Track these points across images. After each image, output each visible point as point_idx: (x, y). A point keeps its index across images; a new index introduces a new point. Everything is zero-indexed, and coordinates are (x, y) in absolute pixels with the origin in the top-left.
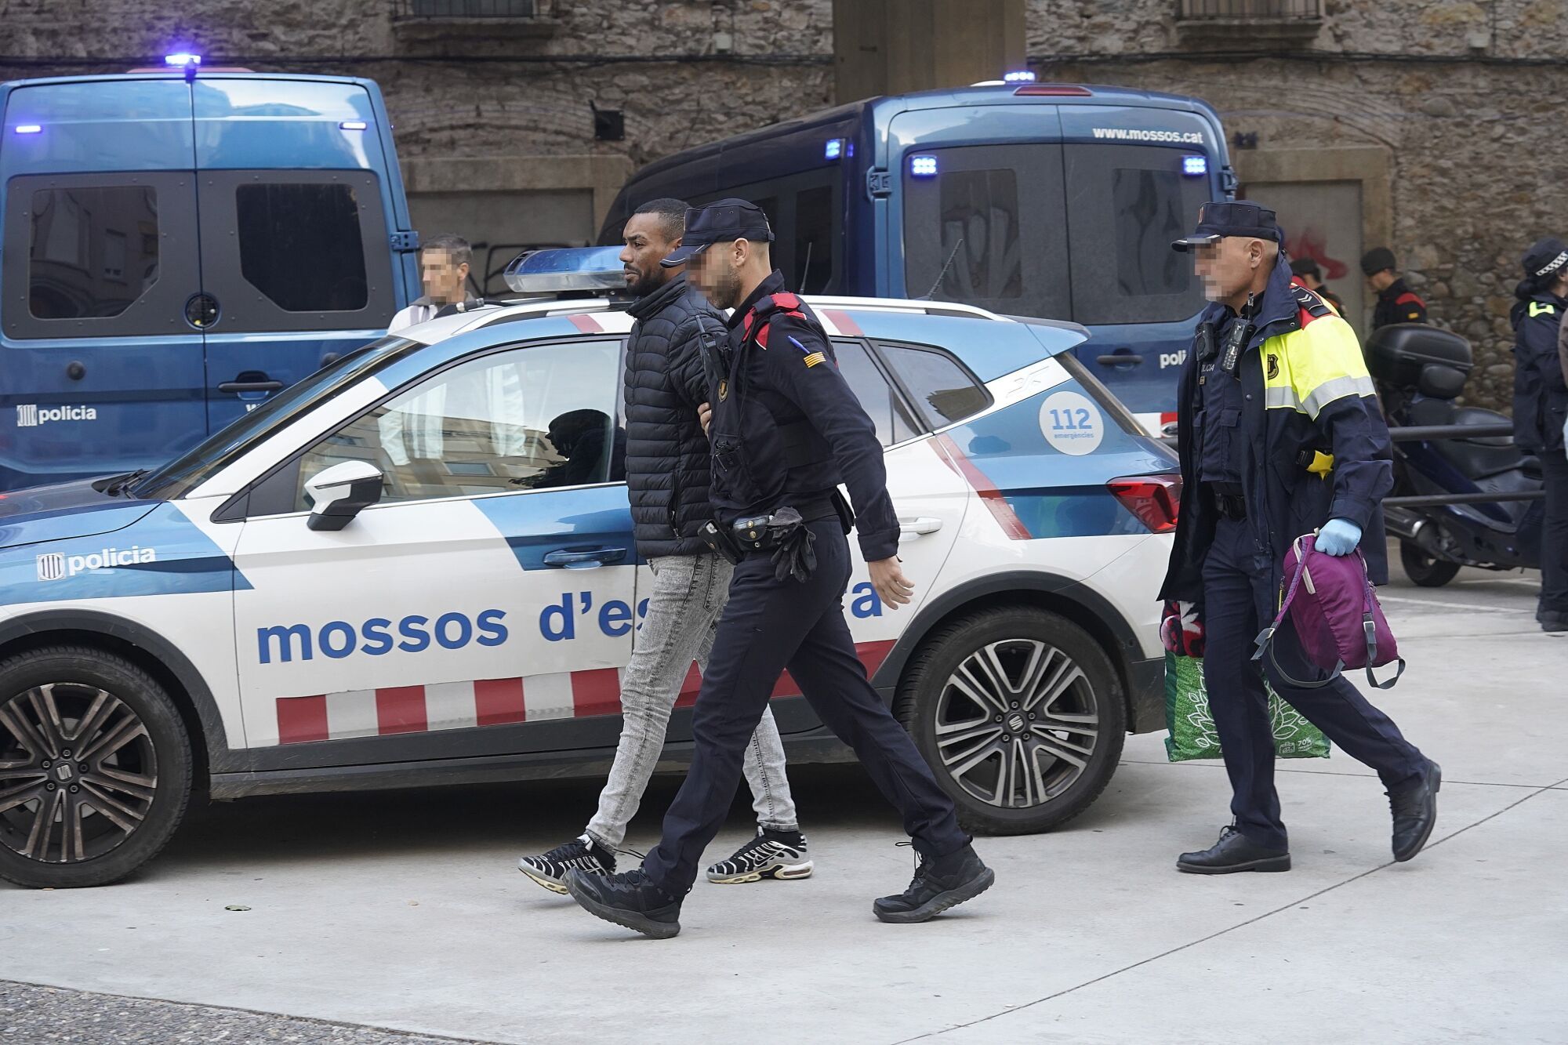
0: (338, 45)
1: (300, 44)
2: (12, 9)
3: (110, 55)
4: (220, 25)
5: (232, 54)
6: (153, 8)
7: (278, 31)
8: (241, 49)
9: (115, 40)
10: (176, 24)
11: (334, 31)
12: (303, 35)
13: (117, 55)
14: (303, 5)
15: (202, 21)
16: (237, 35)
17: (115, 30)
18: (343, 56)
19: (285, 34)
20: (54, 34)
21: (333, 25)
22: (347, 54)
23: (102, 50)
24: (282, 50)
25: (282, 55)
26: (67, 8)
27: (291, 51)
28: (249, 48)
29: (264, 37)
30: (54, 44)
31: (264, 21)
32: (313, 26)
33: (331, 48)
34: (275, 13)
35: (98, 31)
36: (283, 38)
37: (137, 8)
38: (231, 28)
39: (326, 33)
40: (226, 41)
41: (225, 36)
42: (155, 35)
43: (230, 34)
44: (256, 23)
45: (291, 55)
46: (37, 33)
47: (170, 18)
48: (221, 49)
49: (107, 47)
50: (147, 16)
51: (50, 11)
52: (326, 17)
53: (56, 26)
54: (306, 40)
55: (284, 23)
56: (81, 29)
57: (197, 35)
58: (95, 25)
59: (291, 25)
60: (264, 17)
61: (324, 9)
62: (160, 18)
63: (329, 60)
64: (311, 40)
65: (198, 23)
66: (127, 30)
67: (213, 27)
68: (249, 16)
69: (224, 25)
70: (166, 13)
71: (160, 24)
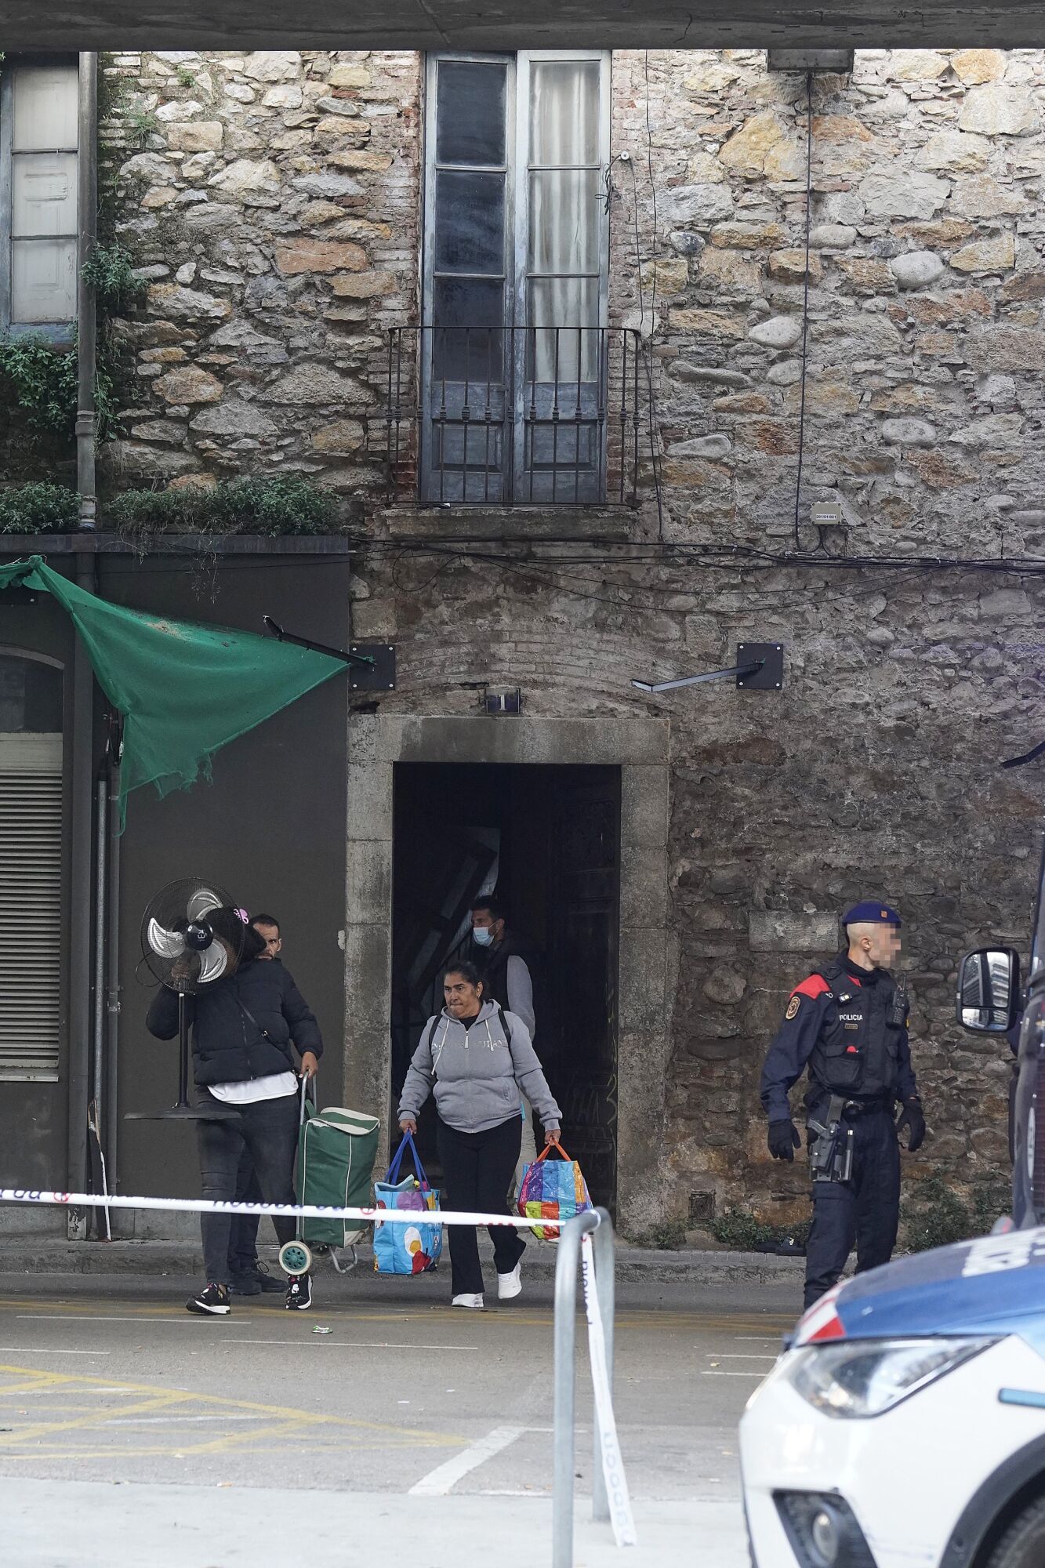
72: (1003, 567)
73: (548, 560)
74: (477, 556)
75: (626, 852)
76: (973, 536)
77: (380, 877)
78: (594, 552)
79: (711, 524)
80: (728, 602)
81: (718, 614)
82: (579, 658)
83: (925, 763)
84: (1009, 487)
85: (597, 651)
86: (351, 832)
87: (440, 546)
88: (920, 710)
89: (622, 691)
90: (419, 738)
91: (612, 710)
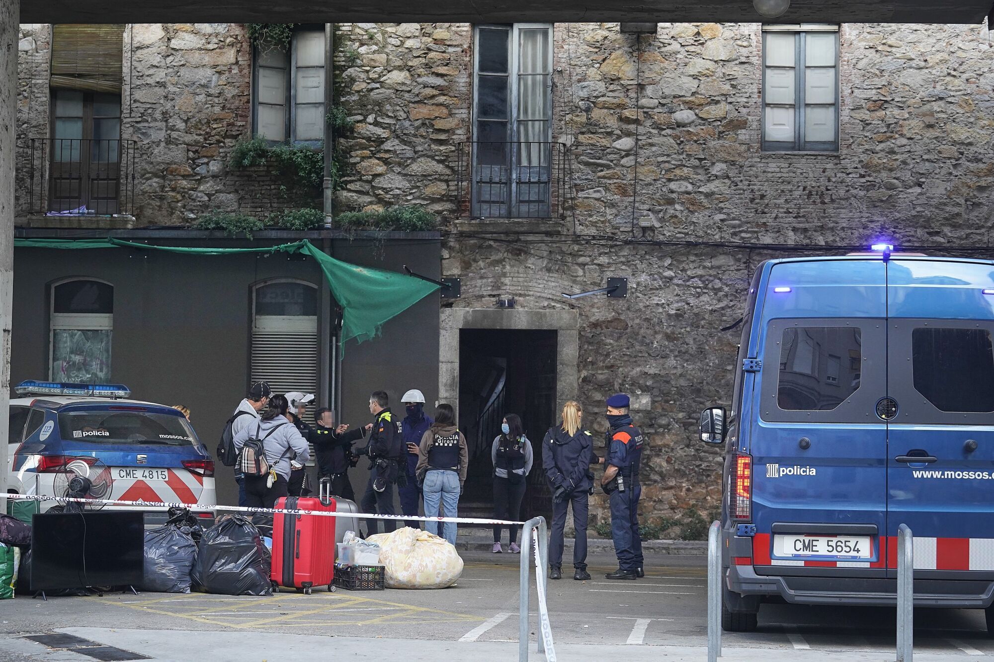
0: (985, 239)
1: (960, 238)
2: (780, 215)
3: (839, 245)
4: (910, 226)
5: (916, 244)
6: (868, 215)
7: (947, 230)
8: (923, 241)
9: (843, 234)
10: (882, 225)
11: (983, 230)
12: (962, 233)
13: (844, 244)
14: (963, 214)
15: (899, 223)
16: (920, 232)
17: (843, 228)
18: (988, 247)
19: (951, 232)
20: (805, 230)
21: (983, 227)
22: (990, 245)
23: (834, 241)
24: (949, 242)
25: (948, 245)
26: (814, 215)
27: (954, 243)
28: (927, 240)
29: (937, 233)
30: (806, 236)
31: (938, 224)
32: (969, 227)
33: (981, 240)
34: (946, 219)
35: (832, 229)
36: (949, 234)
37: (858, 215)
38: (916, 228)
39: (978, 231)
40: (913, 236)
41: (912, 233)
42: (868, 232)
43: (916, 231)
44: (933, 225)
45: (954, 245)
46: (795, 230)
47: (878, 221)
48: (909, 241)
49: (838, 239)
50: (863, 220)
51: (804, 216)
52: (978, 222)
53: (807, 225)
54: (964, 236)
55: (951, 225)
56: (822, 227)
57: (894, 232)
58: (831, 225)
59: (955, 226)
60: (938, 221)
61: (977, 216)
62: (872, 222)
63: (978, 248)
64: (968, 235)
65: (896, 224)
66: (851, 229)
67: (905, 227)
68: (928, 220)
69: (913, 226)
70: (875, 218)
71: (871, 225)
72: (722, 245)
73: (526, 242)
74: (495, 240)
75: (559, 367)
76: (709, 232)
77: (454, 379)
78: (546, 239)
79: (596, 226)
80: (604, 260)
81: (599, 265)
82: (539, 284)
83: (688, 329)
84: (724, 211)
85: (547, 281)
86: (441, 359)
87: (480, 236)
88: (686, 306)
89: (558, 298)
90: (470, 318)
91: (554, 306)
